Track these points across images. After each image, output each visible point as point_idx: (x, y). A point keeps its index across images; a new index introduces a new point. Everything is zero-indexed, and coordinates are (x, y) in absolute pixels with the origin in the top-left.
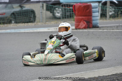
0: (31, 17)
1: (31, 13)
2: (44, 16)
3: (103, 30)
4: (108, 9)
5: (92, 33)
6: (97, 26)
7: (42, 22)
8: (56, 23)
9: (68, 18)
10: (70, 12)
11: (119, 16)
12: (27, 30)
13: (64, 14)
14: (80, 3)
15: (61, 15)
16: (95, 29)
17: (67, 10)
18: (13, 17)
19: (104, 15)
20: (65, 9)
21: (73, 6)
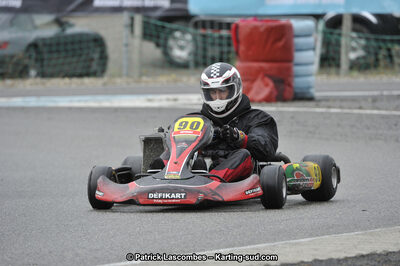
0: (92, 60)
1: (92, 44)
2: (135, 57)
3: (329, 107)
4: (344, 41)
6: (308, 96)
7: (128, 75)
8: (175, 81)
10: (220, 45)
11: (382, 63)
12: (79, 101)
13: (200, 52)
14: (256, 17)
15: (190, 54)
16: (301, 103)
17: (210, 40)
18: (34, 55)
20: (204, 36)
21: (233, 26)
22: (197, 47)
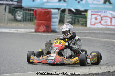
2: (6, 18)
4: (66, 16)
5: (51, 37)
6: (55, 31)
7: (4, 23)
8: (17, 25)
9: (28, 21)
10: (31, 16)
11: (76, 23)
13: (25, 17)
14: (41, 8)
15: (22, 18)
16: (53, 33)
17: (27, 14)
19: (62, 21)
20: (26, 13)
21: (34, 11)
22: (23, 16)
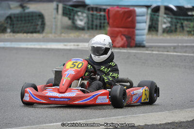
0: (38, 25)
1: (38, 17)
2: (59, 24)
3: (153, 51)
4: (160, 19)
6: (142, 45)
7: (55, 33)
8: (78, 36)
9: (96, 29)
10: (100, 19)
11: (178, 30)
12: (31, 45)
13: (90, 22)
14: (118, 6)
15: (85, 23)
16: (139, 48)
17: (95, 17)
18: (9, 22)
19: (155, 28)
20: (92, 15)
21: (107, 10)
22: (88, 20)
